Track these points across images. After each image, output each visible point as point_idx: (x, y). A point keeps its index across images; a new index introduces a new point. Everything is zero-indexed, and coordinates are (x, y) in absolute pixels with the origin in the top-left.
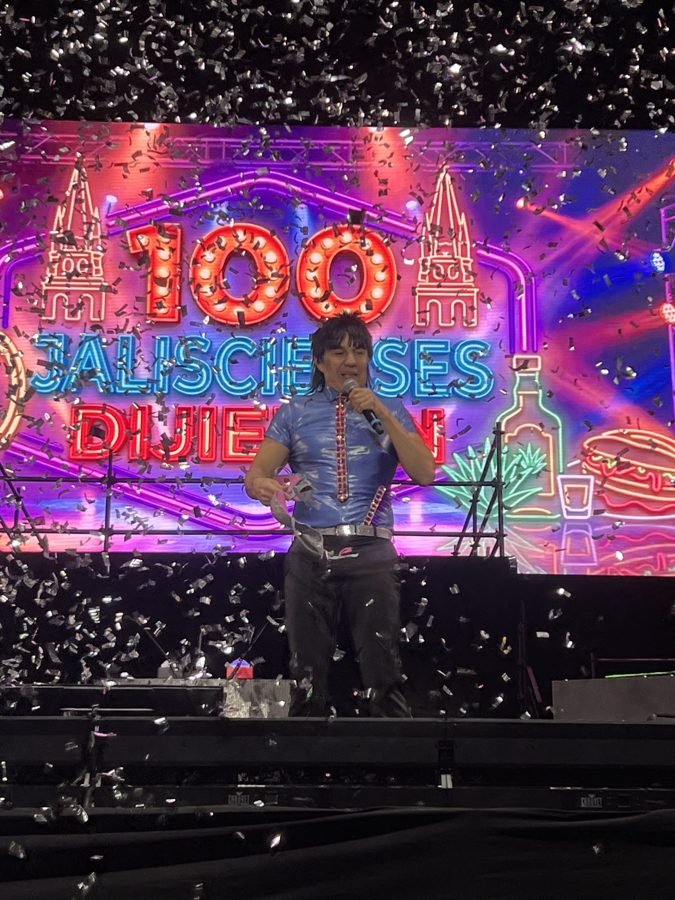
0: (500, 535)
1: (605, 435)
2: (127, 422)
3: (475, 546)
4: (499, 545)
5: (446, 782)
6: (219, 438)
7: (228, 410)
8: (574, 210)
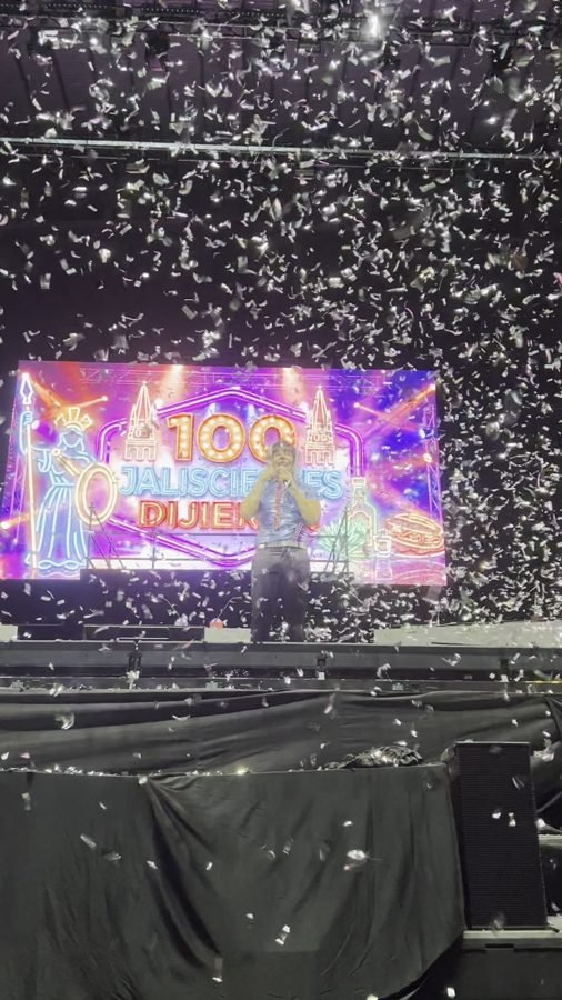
0: (346, 562)
1: (397, 516)
2: (166, 510)
3: (334, 568)
4: (346, 566)
5: (321, 676)
6: (210, 517)
7: (215, 503)
8: (381, 408)
